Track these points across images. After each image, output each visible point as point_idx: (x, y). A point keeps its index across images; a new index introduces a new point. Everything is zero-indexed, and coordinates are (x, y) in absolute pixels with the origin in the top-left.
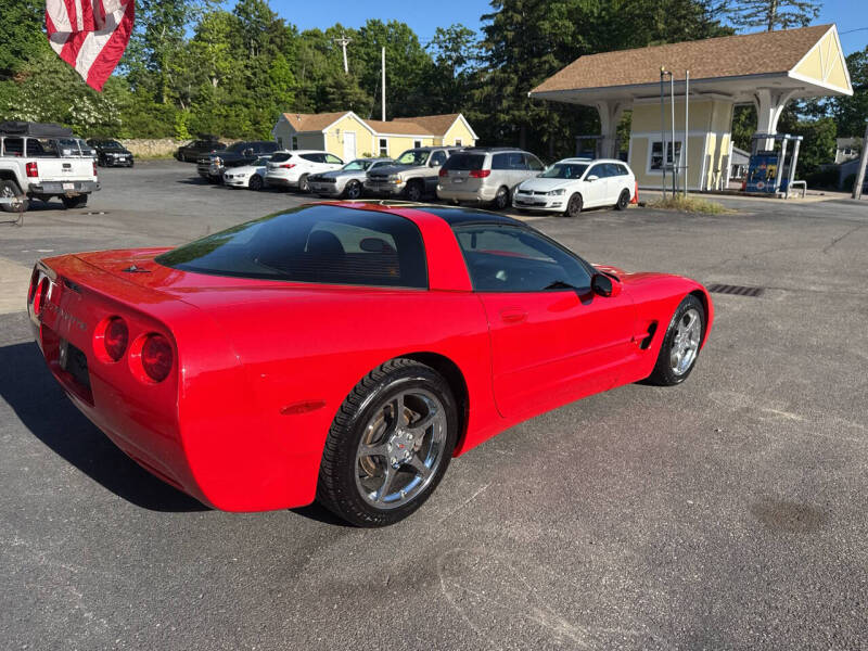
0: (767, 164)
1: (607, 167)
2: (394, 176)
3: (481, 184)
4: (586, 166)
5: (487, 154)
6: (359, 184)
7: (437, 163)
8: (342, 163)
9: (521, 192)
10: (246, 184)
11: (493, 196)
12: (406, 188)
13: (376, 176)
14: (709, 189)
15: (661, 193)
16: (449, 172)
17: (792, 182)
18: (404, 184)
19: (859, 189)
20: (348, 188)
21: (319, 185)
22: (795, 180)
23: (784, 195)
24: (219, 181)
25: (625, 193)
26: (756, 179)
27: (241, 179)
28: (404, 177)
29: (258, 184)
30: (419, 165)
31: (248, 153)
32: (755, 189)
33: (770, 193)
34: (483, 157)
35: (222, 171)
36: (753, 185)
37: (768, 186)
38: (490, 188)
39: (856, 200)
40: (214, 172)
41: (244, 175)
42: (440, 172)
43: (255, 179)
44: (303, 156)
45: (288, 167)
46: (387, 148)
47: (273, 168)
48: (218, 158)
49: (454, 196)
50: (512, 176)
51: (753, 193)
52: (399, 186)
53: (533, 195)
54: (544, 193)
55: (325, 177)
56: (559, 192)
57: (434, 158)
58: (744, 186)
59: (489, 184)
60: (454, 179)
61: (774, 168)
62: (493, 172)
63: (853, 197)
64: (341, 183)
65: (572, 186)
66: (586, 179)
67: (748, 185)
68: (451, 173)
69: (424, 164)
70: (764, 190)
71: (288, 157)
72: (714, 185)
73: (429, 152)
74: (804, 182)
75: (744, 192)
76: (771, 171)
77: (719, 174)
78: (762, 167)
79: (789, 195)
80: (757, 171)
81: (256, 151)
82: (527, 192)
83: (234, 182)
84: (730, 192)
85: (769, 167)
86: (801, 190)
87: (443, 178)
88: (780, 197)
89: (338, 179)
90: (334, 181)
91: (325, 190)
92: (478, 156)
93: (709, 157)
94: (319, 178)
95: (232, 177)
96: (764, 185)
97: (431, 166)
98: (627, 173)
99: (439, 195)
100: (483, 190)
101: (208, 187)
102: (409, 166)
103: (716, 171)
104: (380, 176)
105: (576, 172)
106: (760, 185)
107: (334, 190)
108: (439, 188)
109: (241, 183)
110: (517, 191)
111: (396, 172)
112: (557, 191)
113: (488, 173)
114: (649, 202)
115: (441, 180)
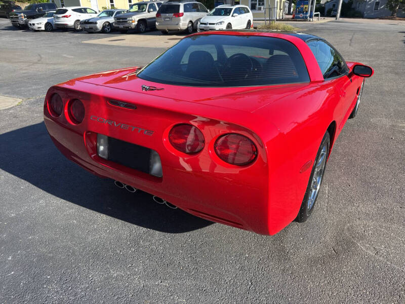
0: (304, 5)
1: (241, 9)
2: (131, 18)
3: (180, 20)
4: (231, 9)
5: (180, 4)
6: (110, 24)
7: (152, 10)
8: (96, 13)
9: (202, 24)
10: (43, 28)
11: (186, 27)
12: (138, 25)
13: (120, 19)
14: (278, 19)
15: (264, 22)
16: (162, 14)
17: (314, 13)
18: (136, 23)
19: (339, 15)
20: (104, 27)
21: (88, 26)
22: (315, 12)
23: (311, 19)
24: (25, 27)
25: (249, 22)
26: (300, 12)
27: (39, 26)
28: (136, 19)
29: (50, 28)
30: (143, 11)
31: (39, 10)
32: (299, 18)
33: (305, 19)
34: (179, 6)
35: (26, 22)
36: (298, 16)
37: (305, 15)
38: (185, 22)
39: (338, 20)
40: (21, 22)
41: (40, 23)
42: (156, 15)
43: (48, 25)
44: (74, 10)
45: (66, 17)
46: (114, 3)
47: (58, 18)
48: (22, 14)
49: (165, 28)
50: (194, 16)
51: (298, 20)
52: (133, 24)
53: (208, 25)
54: (214, 24)
55: (90, 21)
56: (221, 23)
57: (149, 8)
58: (294, 16)
59: (184, 20)
60: (165, 18)
61: (307, 6)
62: (185, 13)
63: (336, 19)
64: (100, 25)
65: (227, 19)
66: (232, 16)
67: (296, 16)
68: (163, 15)
69: (145, 11)
70: (303, 18)
71: (65, 11)
72: (279, 16)
73: (146, 4)
74: (319, 13)
75: (294, 19)
76: (306, 8)
77: (282, 10)
78: (302, 6)
79: (314, 19)
80: (300, 8)
81: (44, 8)
82: (205, 24)
83: (36, 27)
84: (288, 20)
85: (305, 6)
86: (317, 18)
87: (158, 18)
88: (310, 21)
89: (98, 22)
90: (96, 23)
91: (91, 28)
92: (176, 5)
93: (277, 2)
94: (87, 22)
95: (34, 24)
96: (303, 15)
97: (149, 12)
98: (249, 12)
99: (157, 27)
100: (181, 24)
101: (20, 32)
102: (136, 13)
103: (280, 9)
104: (122, 19)
105: (227, 12)
106: (301, 15)
107: (97, 29)
108: (157, 24)
109: (41, 28)
110: (199, 23)
111: (131, 16)
112: (220, 22)
113: (182, 14)
114: (259, 26)
115: (158, 19)
